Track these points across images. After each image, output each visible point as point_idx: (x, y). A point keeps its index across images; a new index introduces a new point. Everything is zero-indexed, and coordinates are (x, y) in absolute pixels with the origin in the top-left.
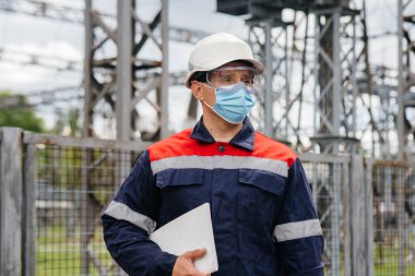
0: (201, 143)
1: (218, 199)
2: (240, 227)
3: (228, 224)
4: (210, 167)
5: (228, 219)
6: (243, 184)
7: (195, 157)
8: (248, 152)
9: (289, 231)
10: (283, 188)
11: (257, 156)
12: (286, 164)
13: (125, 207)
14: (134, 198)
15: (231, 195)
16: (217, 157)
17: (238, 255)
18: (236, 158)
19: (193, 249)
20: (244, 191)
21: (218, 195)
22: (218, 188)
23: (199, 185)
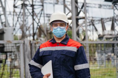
0: (53, 43)
1: (55, 59)
2: (61, 67)
3: (58, 66)
4: (54, 50)
5: (58, 65)
6: (62, 54)
7: (50, 47)
8: (65, 45)
9: (78, 67)
10: (74, 55)
11: (68, 46)
12: (76, 48)
13: (34, 62)
14: (36, 59)
15: (59, 57)
16: (56, 47)
17: (61, 75)
18: (62, 47)
19: (47, 73)
20: (62, 56)
21: (55, 58)
22: (55, 55)
23: (50, 55)
